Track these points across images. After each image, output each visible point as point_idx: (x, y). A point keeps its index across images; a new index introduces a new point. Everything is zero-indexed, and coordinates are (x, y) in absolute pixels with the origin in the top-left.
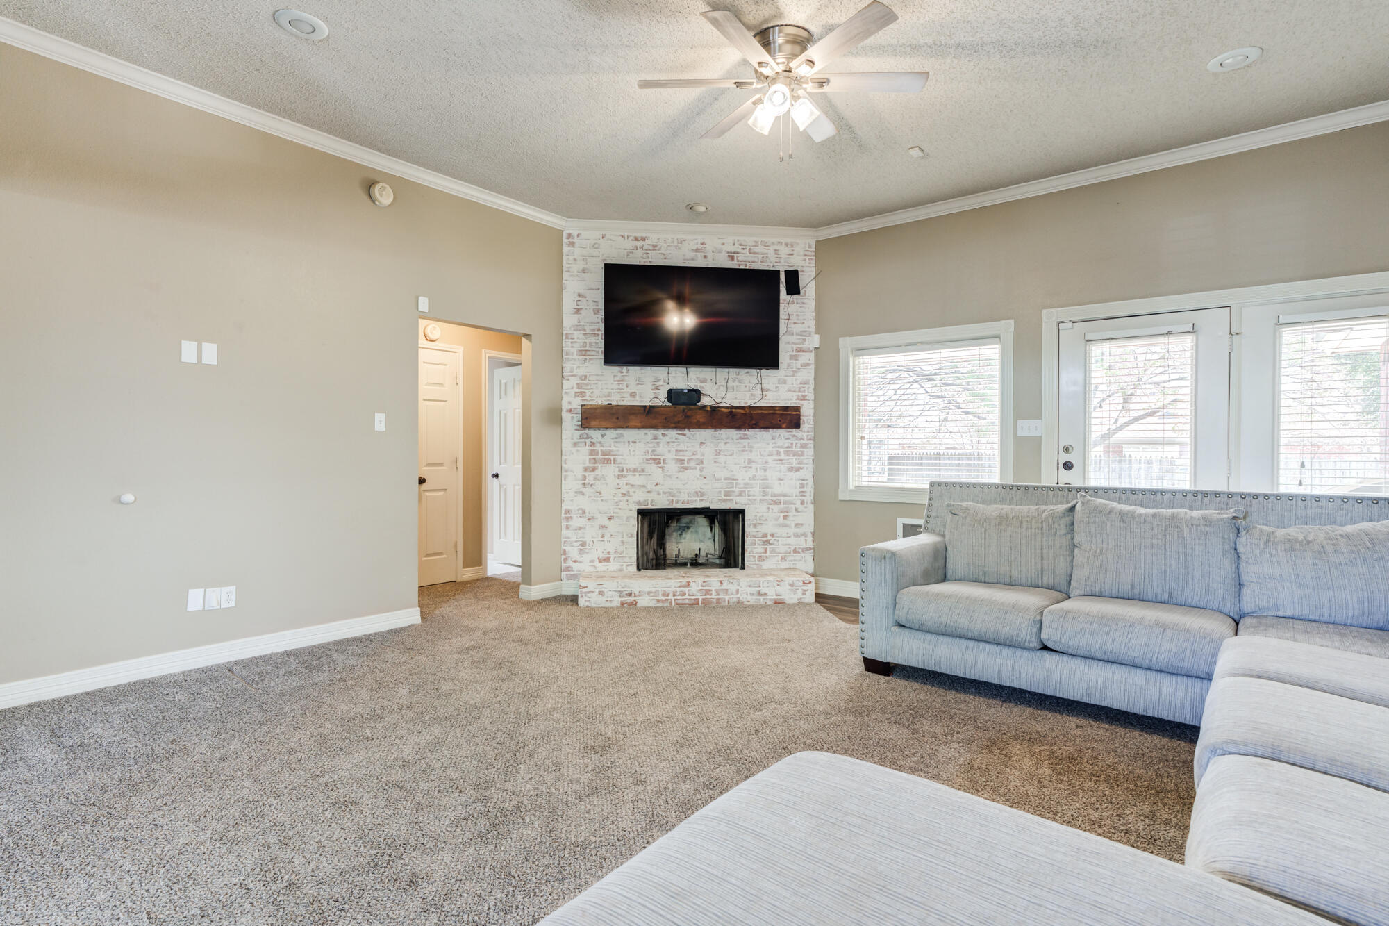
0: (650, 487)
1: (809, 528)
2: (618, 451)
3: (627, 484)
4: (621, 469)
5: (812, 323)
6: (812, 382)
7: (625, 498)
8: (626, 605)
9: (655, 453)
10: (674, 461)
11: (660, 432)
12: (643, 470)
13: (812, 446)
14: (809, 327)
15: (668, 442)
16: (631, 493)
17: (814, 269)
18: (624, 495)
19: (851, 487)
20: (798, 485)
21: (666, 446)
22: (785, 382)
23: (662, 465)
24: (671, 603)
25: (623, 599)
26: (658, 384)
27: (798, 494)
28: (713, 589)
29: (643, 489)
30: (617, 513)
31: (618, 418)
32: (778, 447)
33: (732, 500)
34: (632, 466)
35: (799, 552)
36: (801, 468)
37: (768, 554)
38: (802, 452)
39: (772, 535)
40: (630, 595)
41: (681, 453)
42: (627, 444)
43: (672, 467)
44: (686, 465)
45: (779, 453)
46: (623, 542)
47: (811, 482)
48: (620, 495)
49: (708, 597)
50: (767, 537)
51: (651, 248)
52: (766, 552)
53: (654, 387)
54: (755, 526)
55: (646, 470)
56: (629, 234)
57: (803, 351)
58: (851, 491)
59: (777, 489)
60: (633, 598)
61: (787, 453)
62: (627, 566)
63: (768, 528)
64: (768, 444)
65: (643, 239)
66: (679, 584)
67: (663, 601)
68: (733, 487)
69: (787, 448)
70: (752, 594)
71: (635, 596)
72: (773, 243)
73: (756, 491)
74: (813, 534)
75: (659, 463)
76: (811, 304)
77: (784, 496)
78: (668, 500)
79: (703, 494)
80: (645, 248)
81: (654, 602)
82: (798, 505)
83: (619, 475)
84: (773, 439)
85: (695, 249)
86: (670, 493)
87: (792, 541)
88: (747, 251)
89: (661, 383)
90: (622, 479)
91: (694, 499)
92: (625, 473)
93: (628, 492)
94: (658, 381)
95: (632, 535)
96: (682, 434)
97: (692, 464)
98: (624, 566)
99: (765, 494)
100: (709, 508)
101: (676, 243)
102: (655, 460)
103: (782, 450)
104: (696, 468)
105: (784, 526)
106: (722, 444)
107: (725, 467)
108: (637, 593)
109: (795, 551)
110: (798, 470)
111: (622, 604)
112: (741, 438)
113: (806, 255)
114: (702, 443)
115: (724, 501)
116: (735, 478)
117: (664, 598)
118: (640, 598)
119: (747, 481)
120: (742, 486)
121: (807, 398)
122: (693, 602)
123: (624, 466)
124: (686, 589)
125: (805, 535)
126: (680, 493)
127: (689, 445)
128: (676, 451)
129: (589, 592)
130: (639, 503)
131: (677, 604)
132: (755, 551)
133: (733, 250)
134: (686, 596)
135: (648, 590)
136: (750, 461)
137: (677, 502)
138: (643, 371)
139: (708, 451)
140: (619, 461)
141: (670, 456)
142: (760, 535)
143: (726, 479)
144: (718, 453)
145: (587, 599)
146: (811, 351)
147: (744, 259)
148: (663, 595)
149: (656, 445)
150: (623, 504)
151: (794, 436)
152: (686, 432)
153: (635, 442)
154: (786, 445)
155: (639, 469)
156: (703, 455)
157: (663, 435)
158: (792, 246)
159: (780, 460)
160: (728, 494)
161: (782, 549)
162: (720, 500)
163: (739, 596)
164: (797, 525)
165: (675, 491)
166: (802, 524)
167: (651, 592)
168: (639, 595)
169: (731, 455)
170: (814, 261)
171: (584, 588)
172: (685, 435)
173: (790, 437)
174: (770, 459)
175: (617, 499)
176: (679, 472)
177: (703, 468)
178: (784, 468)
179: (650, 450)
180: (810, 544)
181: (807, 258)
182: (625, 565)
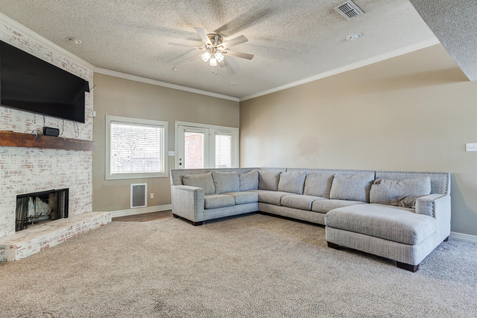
0: (25, 181)
1: (91, 194)
2: (4, 161)
3: (10, 181)
4: (7, 172)
5: (92, 106)
6: (92, 131)
7: (9, 190)
8: (43, 250)
9: (27, 162)
10: (38, 166)
11: (30, 150)
12: (20, 172)
13: (92, 158)
14: (91, 107)
15: (34, 156)
16: (13, 187)
17: (93, 83)
18: (8, 188)
19: (111, 174)
20: (87, 175)
21: (33, 158)
22: (83, 130)
23: (31, 169)
24: (65, 240)
25: (42, 246)
26: (29, 122)
27: (87, 179)
28: (81, 227)
29: (21, 183)
30: (3, 200)
31: (19, 141)
32: (81, 159)
33: (64, 184)
34: (14, 170)
35: (87, 205)
36: (88, 168)
37: (77, 208)
38: (89, 161)
39: (79, 199)
40: (45, 243)
41: (41, 162)
42: (10, 156)
43: (36, 169)
44: (43, 168)
45: (81, 161)
46: (7, 218)
47: (91, 173)
48: (6, 188)
49: (79, 231)
50: (77, 200)
51: (24, 42)
52: (76, 207)
53: (27, 124)
54: (73, 196)
55: (22, 172)
56: (11, 28)
57: (90, 117)
58: (111, 176)
59: (81, 178)
60: (47, 244)
61: (84, 161)
62: (10, 232)
63: (77, 196)
64: (77, 157)
65: (20, 35)
66: (68, 229)
67: (61, 240)
68: (64, 178)
69: (84, 159)
70: (94, 225)
71: (48, 242)
72: (79, 66)
73: (73, 179)
74: (92, 196)
75: (29, 167)
76: (92, 98)
77: (83, 180)
78: (35, 188)
79: (51, 183)
80: (21, 40)
81: (57, 242)
82: (87, 184)
83: (5, 176)
84: (79, 155)
85: (47, 53)
86: (35, 184)
87: (85, 200)
88: (70, 65)
89: (30, 122)
90: (7, 178)
91: (47, 186)
92: (9, 174)
93: (11, 186)
94: (29, 120)
95: (13, 212)
96: (41, 151)
97: (46, 168)
98: (7, 233)
99: (76, 180)
100: (54, 190)
101: (38, 46)
102: (27, 166)
103: (82, 160)
104: (48, 170)
105: (83, 194)
106: (60, 157)
107: (61, 169)
108: (49, 240)
109: (86, 204)
110: (87, 168)
111: (41, 249)
112: (67, 154)
113: (90, 76)
114: (51, 156)
115: (61, 185)
116: (65, 173)
117: (61, 239)
118: (51, 242)
119: (70, 175)
120: (68, 177)
121: (90, 137)
122: (74, 236)
123: (9, 170)
124: (70, 231)
125: (89, 197)
126: (41, 183)
127: (45, 157)
128: (39, 160)
129: (22, 250)
130: (18, 192)
131: (67, 239)
132: (73, 207)
133: (64, 63)
134: (71, 234)
135: (55, 236)
136: (71, 165)
137: (39, 189)
138: (20, 113)
139: (54, 160)
140: (5, 167)
141: (35, 164)
142: (74, 199)
143: (61, 174)
144: (58, 161)
145: (22, 254)
146: (92, 118)
147: (69, 69)
148: (61, 237)
149: (28, 157)
150: (8, 194)
151: (86, 154)
152: (44, 150)
153: (15, 155)
154: (84, 158)
155: (18, 172)
156: (51, 163)
157: (32, 151)
158: (86, 70)
159: (82, 164)
160: (62, 182)
161: (82, 204)
162: (59, 185)
163: (90, 227)
164: (87, 192)
165: (38, 183)
166: (88, 192)
167: (55, 238)
168: (50, 241)
169: (64, 162)
170: (93, 80)
171: (19, 247)
172: (43, 152)
173: (85, 154)
174: (78, 164)
175: (3, 191)
176: (40, 172)
177: (51, 169)
178: (83, 168)
179: (24, 160)
180: (91, 200)
181: (91, 78)
182: (8, 231)
